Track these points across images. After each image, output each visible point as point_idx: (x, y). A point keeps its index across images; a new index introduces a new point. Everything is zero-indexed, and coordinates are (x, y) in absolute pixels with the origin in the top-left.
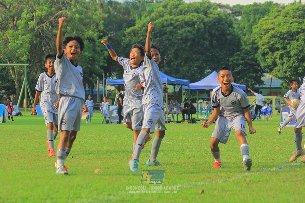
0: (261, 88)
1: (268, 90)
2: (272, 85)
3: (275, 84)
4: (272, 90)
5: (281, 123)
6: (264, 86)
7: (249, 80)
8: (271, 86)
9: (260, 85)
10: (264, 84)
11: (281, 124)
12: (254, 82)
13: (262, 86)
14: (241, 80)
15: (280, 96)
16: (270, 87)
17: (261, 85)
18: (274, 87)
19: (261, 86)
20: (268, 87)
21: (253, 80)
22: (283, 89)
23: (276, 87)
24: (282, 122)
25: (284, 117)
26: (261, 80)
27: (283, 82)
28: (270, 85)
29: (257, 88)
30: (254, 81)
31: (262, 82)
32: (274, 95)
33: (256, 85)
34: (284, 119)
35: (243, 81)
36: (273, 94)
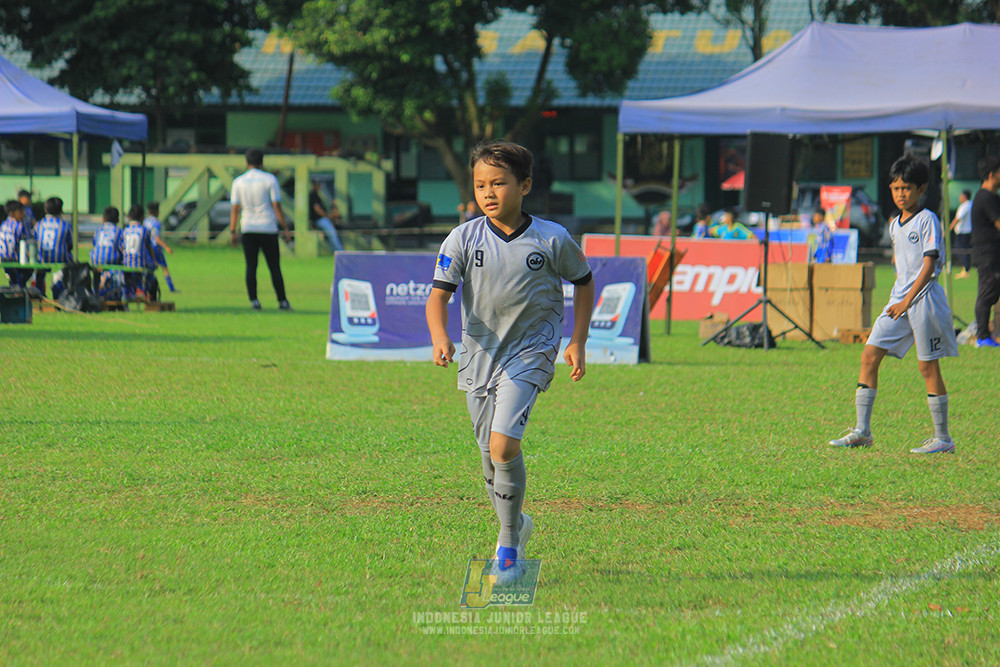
0: (234, 108)
1: (272, 121)
2: (293, 92)
3: (308, 88)
4: (294, 120)
5: (334, 342)
6: (249, 99)
7: (169, 62)
8: (287, 97)
9: (226, 94)
10: (249, 88)
11: (329, 346)
12: (194, 76)
13: (240, 95)
14: (128, 63)
15: (335, 153)
16: (280, 101)
17: (234, 92)
18: (306, 101)
19: (234, 99)
20: (272, 101)
21: (189, 64)
22: (355, 118)
23: (314, 101)
24: (337, 336)
25: (347, 310)
26: (235, 67)
27: (349, 76)
28: (282, 92)
29: (216, 106)
30: (199, 68)
31: (236, 78)
32: (304, 152)
33: (208, 90)
34: (350, 320)
35: (139, 70)
36: (298, 140)
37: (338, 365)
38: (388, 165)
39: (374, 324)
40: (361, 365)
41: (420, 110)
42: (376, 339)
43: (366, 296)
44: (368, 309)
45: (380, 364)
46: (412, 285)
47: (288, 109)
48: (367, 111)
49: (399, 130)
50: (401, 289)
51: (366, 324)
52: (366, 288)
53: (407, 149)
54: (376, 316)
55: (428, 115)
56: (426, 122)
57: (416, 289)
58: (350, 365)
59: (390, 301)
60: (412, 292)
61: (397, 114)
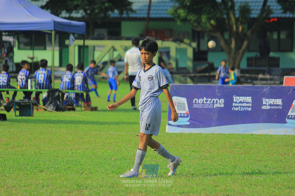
0: (125, 19)
1: (141, 25)
2: (151, 12)
3: (158, 10)
4: (152, 24)
5: (169, 125)
6: (132, 15)
8: (149, 14)
9: (121, 13)
10: (132, 10)
11: (167, 126)
12: (107, 5)
13: (127, 13)
15: (170, 39)
16: (146, 16)
17: (125, 12)
18: (157, 16)
19: (125, 15)
20: (141, 16)
22: (179, 23)
23: (161, 16)
28: (147, 12)
29: (117, 18)
33: (113, 11)
35: (82, 2)
36: (154, 34)
37: (171, 135)
38: (194, 45)
39: (187, 117)
40: (182, 134)
41: (209, 19)
42: (188, 123)
43: (184, 104)
44: (185, 110)
45: (190, 135)
46: (205, 99)
47: (149, 19)
48: (185, 20)
49: (199, 29)
50: (200, 101)
51: (184, 117)
52: (184, 100)
53: (203, 38)
54: (189, 113)
55: (212, 22)
56: (211, 25)
57: (207, 101)
58: (177, 135)
59: (195, 106)
60: (205, 102)
61: (199, 21)
